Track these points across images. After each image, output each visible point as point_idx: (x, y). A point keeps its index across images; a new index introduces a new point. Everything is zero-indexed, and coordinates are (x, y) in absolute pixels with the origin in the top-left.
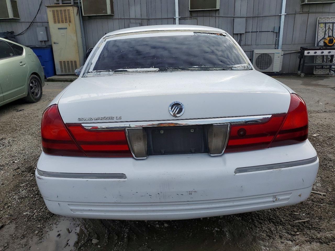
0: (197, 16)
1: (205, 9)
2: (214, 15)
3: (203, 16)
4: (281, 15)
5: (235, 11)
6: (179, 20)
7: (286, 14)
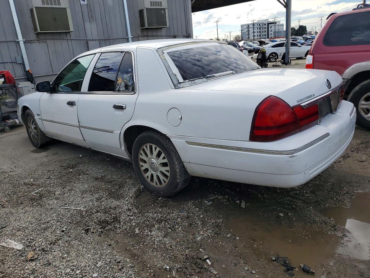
0: (46, 39)
1: (58, 31)
2: (65, 37)
3: (53, 39)
4: (128, 38)
5: (87, 34)
6: (24, 43)
7: (132, 37)
